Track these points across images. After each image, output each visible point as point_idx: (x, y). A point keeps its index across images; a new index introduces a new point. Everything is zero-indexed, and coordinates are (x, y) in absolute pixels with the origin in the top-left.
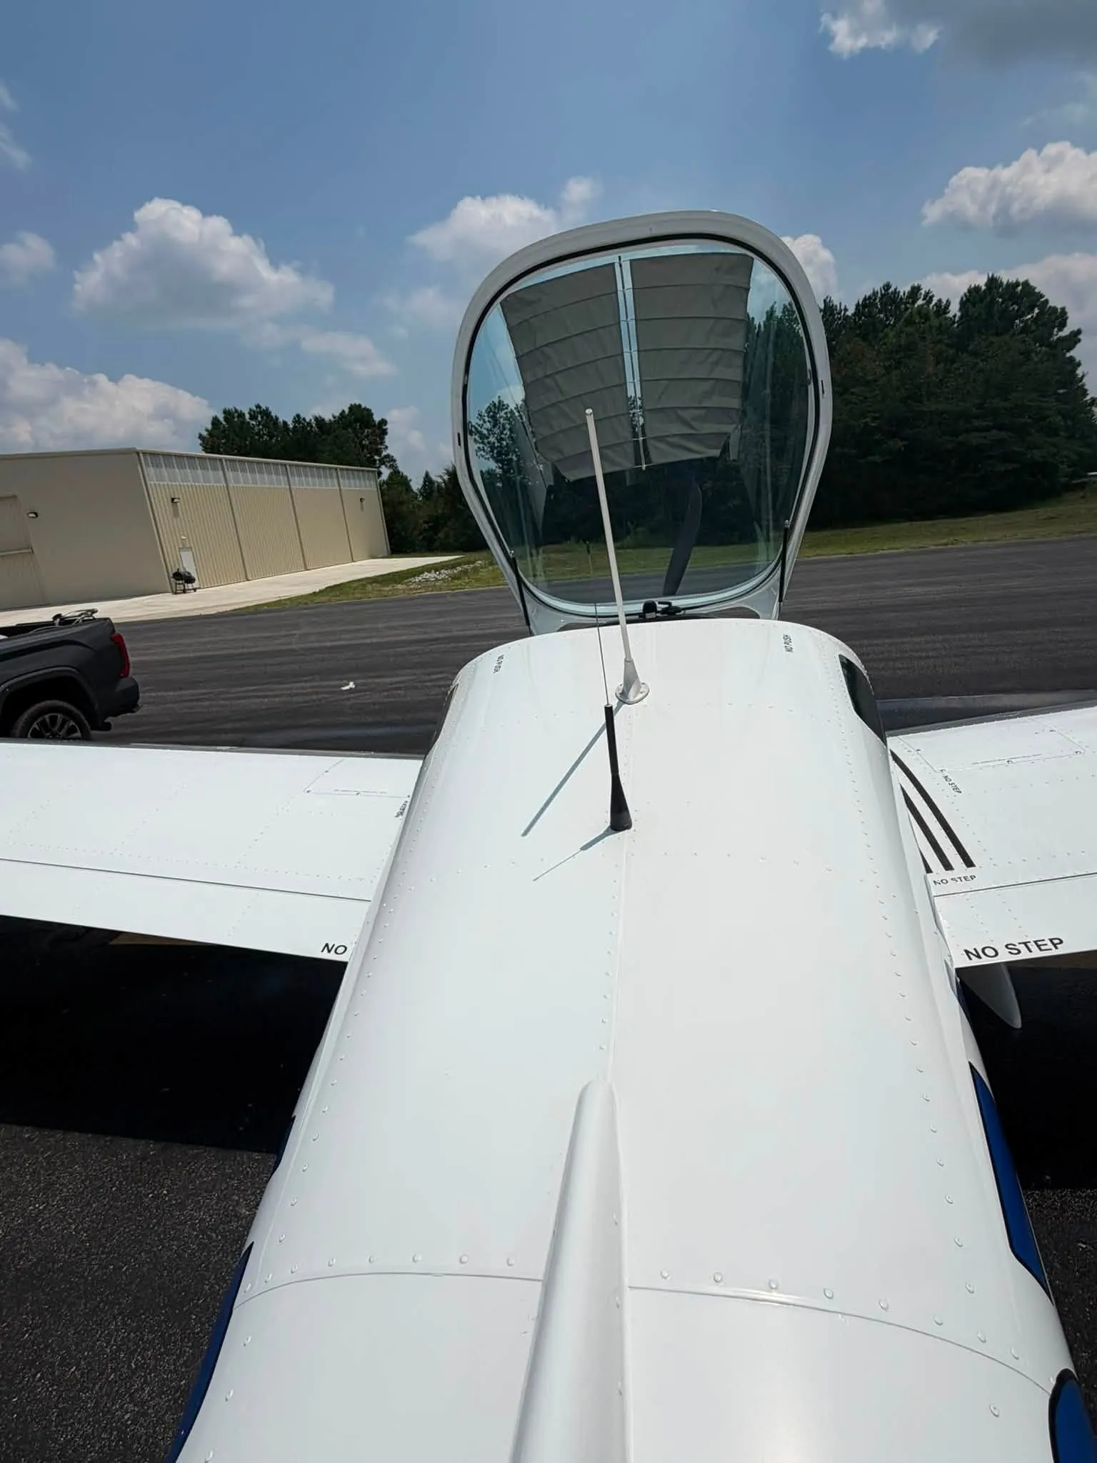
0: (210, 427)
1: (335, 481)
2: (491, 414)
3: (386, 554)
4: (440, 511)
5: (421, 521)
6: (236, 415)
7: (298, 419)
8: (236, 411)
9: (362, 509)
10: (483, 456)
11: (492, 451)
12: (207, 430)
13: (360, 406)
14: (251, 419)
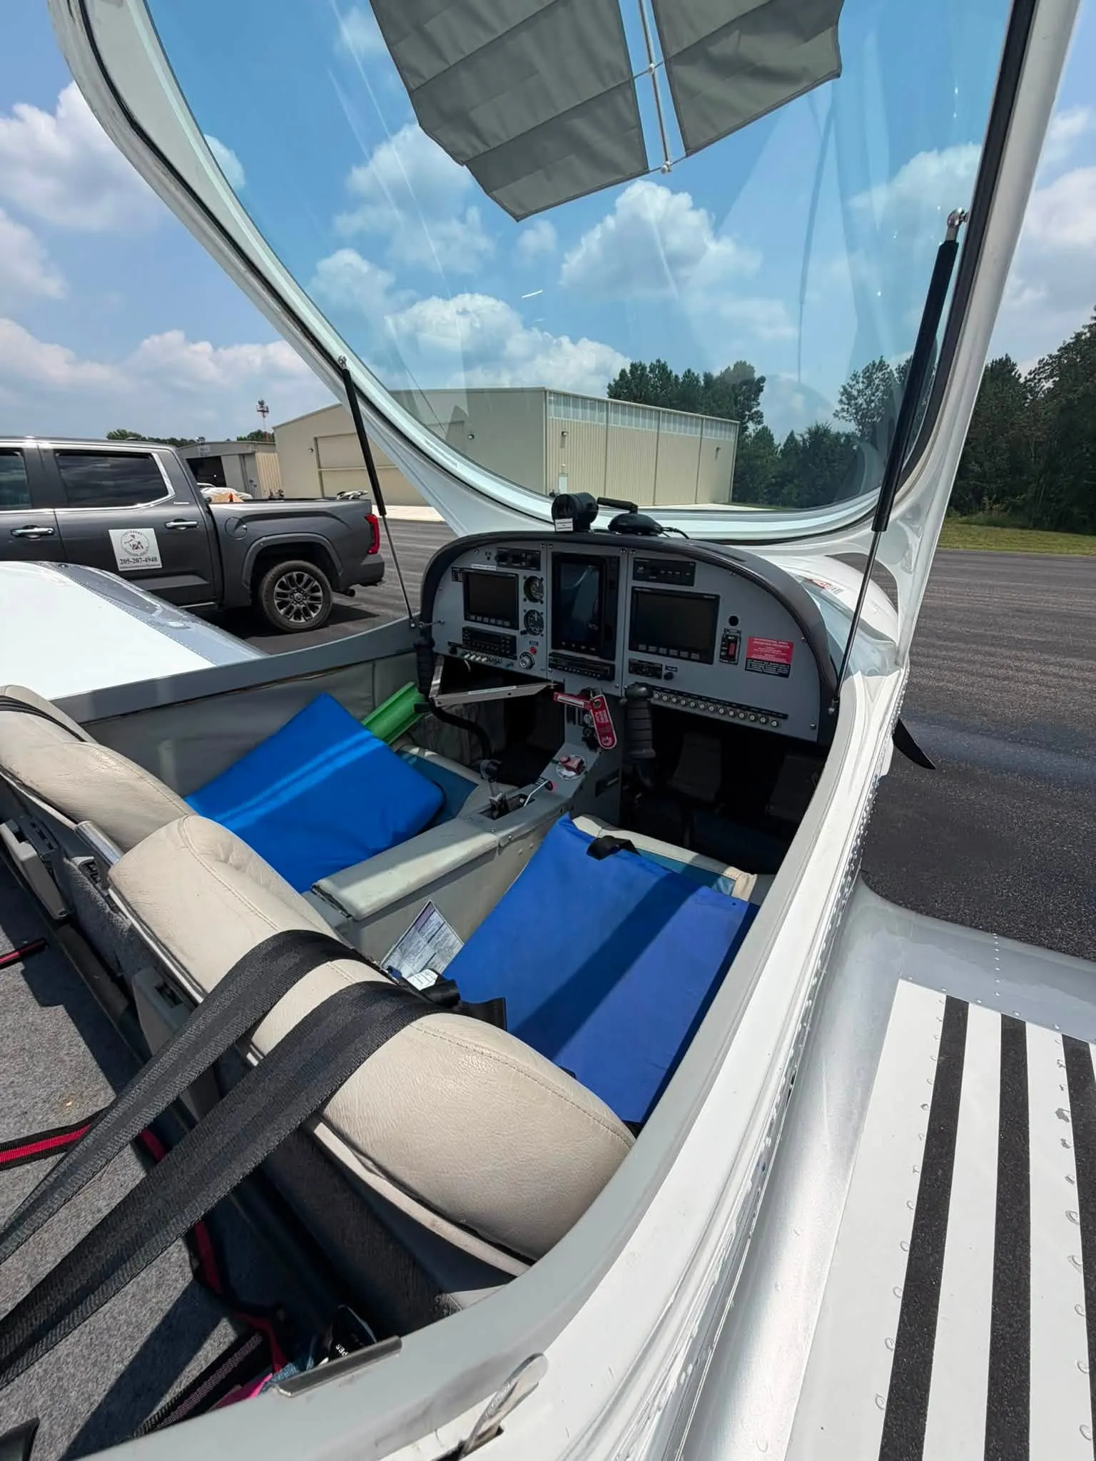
0: (617, 378)
1: (699, 429)
2: (868, 374)
3: (727, 501)
4: (791, 469)
5: (770, 476)
6: (640, 368)
7: (688, 374)
8: (640, 365)
9: (716, 457)
10: (844, 417)
11: (857, 413)
12: (614, 380)
13: (745, 363)
14: (650, 372)
